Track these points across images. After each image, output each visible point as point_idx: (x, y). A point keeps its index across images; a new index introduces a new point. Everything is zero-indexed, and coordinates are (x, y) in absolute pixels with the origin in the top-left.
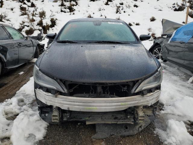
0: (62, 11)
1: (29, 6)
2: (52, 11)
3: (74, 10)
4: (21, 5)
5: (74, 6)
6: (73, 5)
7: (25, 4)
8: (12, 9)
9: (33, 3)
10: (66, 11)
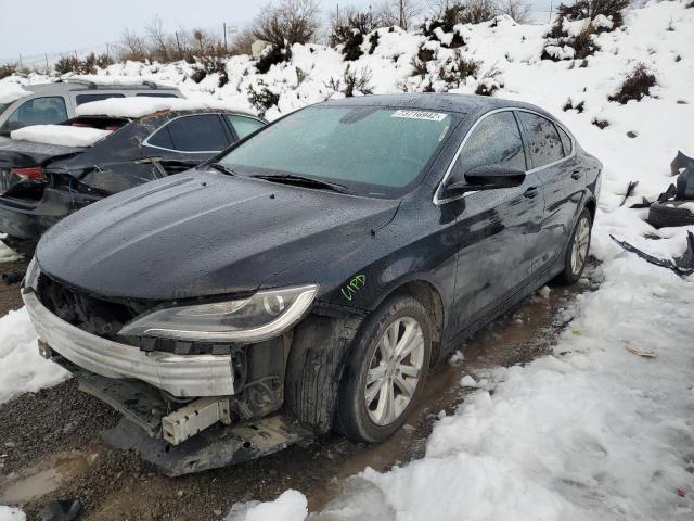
0: (545, 56)
1: (444, 45)
2: (510, 57)
3: (597, 48)
4: (423, 44)
5: (604, 34)
6: (601, 30)
7: (435, 38)
8: (396, 59)
9: (458, 32)
10: (562, 55)
